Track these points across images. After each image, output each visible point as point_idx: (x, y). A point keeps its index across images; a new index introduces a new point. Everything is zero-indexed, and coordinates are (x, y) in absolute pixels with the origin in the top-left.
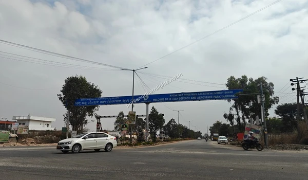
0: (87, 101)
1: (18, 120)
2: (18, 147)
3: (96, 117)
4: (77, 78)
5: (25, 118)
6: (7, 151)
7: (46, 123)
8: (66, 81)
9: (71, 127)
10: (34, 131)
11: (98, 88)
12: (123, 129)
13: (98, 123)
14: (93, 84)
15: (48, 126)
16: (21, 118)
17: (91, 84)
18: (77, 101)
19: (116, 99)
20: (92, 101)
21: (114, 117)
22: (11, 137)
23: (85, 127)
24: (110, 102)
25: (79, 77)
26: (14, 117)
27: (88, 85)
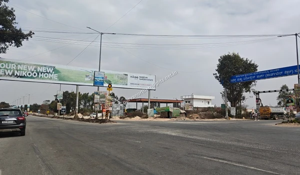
0: (243, 78)
1: (185, 99)
2: (187, 121)
3: (254, 93)
4: (230, 56)
5: (190, 97)
6: (179, 124)
7: (207, 101)
8: (219, 60)
9: (229, 104)
10: (198, 108)
11: (252, 62)
12: (288, 105)
13: (257, 99)
14: (247, 59)
15: (208, 104)
16: (187, 97)
17: (245, 59)
18: (232, 78)
19: (276, 72)
20: (247, 76)
21: (275, 91)
22: (181, 113)
23: (243, 103)
24: (268, 75)
25: (231, 54)
26: (182, 97)
27: (242, 60)
